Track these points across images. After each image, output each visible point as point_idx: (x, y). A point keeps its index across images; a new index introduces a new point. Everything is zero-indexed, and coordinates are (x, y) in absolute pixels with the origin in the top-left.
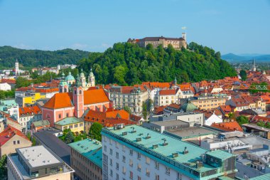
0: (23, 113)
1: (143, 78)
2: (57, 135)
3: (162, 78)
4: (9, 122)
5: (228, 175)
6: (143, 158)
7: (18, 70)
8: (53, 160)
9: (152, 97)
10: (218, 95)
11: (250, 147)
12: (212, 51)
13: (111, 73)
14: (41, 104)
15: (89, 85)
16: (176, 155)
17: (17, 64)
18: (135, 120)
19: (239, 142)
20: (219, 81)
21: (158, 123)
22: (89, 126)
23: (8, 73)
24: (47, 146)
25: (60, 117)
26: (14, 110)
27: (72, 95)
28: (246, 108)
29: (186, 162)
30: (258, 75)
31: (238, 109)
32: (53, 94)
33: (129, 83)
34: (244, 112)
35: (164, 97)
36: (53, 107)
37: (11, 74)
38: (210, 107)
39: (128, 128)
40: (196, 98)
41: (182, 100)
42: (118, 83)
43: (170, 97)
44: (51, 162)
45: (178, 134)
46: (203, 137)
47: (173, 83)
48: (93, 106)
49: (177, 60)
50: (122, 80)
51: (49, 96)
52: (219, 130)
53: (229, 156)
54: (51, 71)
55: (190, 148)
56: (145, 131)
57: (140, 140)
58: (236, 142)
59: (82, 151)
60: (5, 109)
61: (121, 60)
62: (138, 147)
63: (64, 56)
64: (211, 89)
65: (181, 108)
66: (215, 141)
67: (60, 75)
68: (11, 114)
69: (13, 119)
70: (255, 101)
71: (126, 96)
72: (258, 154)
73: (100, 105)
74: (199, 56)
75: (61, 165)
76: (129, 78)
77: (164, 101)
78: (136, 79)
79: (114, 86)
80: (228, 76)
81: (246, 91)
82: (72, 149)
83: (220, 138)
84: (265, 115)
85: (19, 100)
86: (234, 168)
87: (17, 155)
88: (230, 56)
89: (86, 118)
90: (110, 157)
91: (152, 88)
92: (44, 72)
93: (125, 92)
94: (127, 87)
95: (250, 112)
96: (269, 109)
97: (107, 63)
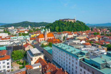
0: (31, 39)
1: (63, 30)
2: (40, 45)
3: (69, 30)
4: (27, 42)
5: (87, 57)
6: (63, 52)
7: (29, 28)
8: (39, 52)
9: (66, 36)
10: (84, 35)
11: (93, 50)
12: (83, 23)
13: (55, 29)
14: (36, 37)
15: (49, 32)
16: (72, 51)
17: (29, 26)
18: (61, 42)
19: (90, 48)
20: (85, 31)
21: (67, 43)
22: (48, 43)
23: (27, 28)
24: (37, 48)
25: (41, 40)
26: (28, 38)
27: (44, 35)
28: (92, 39)
29: (75, 53)
30: (96, 30)
31: (90, 39)
32: (39, 34)
33: (59, 31)
34: (92, 40)
35: (69, 35)
36: (39, 38)
37: (28, 29)
38: (82, 39)
39: (59, 44)
40: (78, 36)
41: (74, 36)
42: (56, 31)
43: (71, 35)
44: (38, 53)
45: (73, 46)
46: (80, 47)
47: (72, 32)
48: (49, 38)
49: (73, 25)
50: (57, 31)
51: (38, 35)
52: (84, 45)
53: (87, 52)
54: (38, 28)
55: (76, 50)
56: (64, 45)
57: (62, 47)
58: (89, 48)
59: (46, 50)
60: (26, 38)
61: (57, 25)
62: (62, 49)
63: (42, 24)
64: (82, 33)
65: (74, 38)
66: (83, 48)
67: (41, 29)
68: (28, 39)
69: (28, 41)
70: (95, 37)
71: (59, 35)
72: (95, 52)
73: (51, 37)
74: (79, 24)
75: (41, 53)
76: (59, 30)
77: (69, 37)
78: (61, 30)
79: (55, 32)
80: (87, 30)
81: (92, 34)
82: (44, 49)
83: (85, 47)
84: (98, 41)
85: (30, 36)
86: (89, 55)
87: (29, 50)
88: (88, 24)
89: (48, 41)
90: (54, 51)
91: (66, 33)
92: (36, 28)
93: (58, 34)
94: (59, 33)
95: (93, 40)
96: (99, 39)
97: (53, 26)
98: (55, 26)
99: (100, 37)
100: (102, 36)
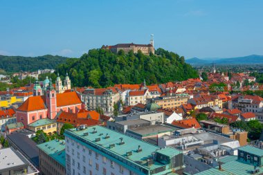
1: (115, 81)
2: (30, 136)
3: (133, 80)
5: (176, 172)
6: (100, 157)
9: (124, 99)
10: (182, 94)
11: (202, 142)
12: (177, 56)
13: (86, 76)
14: (16, 107)
15: (65, 88)
16: (130, 153)
18: (104, 120)
20: (183, 82)
21: (121, 123)
22: (61, 126)
25: (33, 119)
27: (45, 99)
28: (205, 106)
29: (139, 160)
30: (217, 76)
31: (198, 107)
33: (103, 85)
34: (204, 110)
35: (134, 98)
36: (26, 110)
39: (90, 129)
40: (161, 98)
41: (148, 99)
42: (93, 85)
43: (139, 97)
45: (139, 132)
46: (161, 135)
47: (143, 85)
48: (66, 108)
49: (146, 65)
50: (96, 82)
53: (177, 152)
54: (30, 75)
56: (106, 132)
57: (99, 140)
58: (190, 138)
59: (49, 152)
61: (95, 65)
63: (45, 62)
64: (176, 90)
65: (146, 108)
66: (171, 138)
70: (213, 99)
71: (99, 98)
72: (208, 149)
73: (73, 107)
74: (166, 60)
76: (103, 81)
77: (134, 101)
78: (109, 81)
79: (88, 88)
80: (191, 77)
81: (206, 91)
83: (176, 135)
84: (221, 112)
86: (182, 164)
88: (195, 60)
89: (58, 120)
90: (72, 157)
91: (123, 90)
92: (24, 76)
93: (98, 94)
94: (101, 89)
95: (208, 109)
96: (225, 106)
97: (82, 67)
98: (89, 68)
99: (228, 98)
100: (234, 95)
